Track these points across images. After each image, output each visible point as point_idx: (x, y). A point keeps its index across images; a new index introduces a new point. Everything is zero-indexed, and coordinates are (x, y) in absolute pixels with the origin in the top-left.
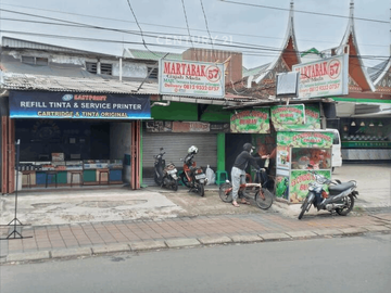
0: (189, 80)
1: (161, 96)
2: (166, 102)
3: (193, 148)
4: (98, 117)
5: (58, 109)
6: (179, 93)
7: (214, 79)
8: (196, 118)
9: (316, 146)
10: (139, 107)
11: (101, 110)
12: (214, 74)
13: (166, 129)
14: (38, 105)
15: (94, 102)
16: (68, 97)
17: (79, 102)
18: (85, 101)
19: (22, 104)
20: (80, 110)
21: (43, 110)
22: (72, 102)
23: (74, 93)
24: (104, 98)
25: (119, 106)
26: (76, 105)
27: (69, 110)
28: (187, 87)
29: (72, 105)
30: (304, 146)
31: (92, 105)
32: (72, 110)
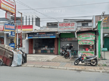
0: (66, 27)
1: (58, 32)
4: (44, 38)
5: (36, 36)
7: (73, 26)
9: (88, 44)
11: (44, 36)
12: (73, 25)
13: (66, 40)
14: (32, 35)
15: (43, 34)
16: (38, 34)
17: (40, 34)
18: (41, 34)
20: (40, 36)
21: (33, 37)
22: (39, 34)
23: (39, 33)
24: (45, 33)
25: (48, 35)
26: (39, 35)
27: (38, 36)
28: (65, 29)
30: (83, 44)
32: (39, 36)
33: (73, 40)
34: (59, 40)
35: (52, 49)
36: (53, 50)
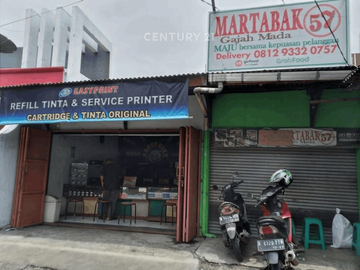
0: (266, 42)
1: (206, 76)
2: (215, 85)
3: (281, 174)
4: (104, 118)
6: (245, 67)
8: (308, 122)
10: (169, 98)
11: (109, 108)
13: (248, 143)
15: (100, 96)
17: (79, 98)
18: (88, 96)
19: (13, 106)
22: (70, 99)
23: (73, 86)
25: (136, 100)
26: (74, 103)
28: (263, 54)
29: (70, 102)
31: (97, 101)
32: (69, 110)
33: (298, 143)
34: (206, 143)
35: (158, 195)
36: (163, 203)
